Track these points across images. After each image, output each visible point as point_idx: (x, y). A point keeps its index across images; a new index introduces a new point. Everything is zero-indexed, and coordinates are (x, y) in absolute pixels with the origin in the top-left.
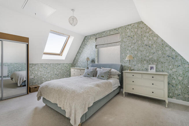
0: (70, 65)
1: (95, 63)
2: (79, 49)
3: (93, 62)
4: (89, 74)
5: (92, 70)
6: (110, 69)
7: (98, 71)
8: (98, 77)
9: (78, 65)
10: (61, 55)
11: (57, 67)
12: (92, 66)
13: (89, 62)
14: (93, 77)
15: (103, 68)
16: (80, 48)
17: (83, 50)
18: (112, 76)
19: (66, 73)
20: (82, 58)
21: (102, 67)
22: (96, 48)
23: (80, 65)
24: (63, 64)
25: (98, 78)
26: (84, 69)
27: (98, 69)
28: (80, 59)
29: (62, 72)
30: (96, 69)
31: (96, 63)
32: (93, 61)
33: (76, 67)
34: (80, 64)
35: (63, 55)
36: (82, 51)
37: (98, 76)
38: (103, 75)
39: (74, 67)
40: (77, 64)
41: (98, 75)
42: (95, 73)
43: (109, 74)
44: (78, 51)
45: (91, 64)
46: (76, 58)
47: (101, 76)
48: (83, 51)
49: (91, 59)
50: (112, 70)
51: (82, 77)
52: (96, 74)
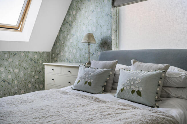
0: (45, 56)
1: (110, 48)
2: (68, 12)
3: (106, 46)
4: (90, 84)
5: (99, 70)
6: (162, 66)
7: (121, 73)
8: (119, 94)
9: (65, 56)
10: (21, 31)
11: (7, 60)
12: (101, 59)
13: (94, 47)
14: (105, 91)
15: (138, 63)
16: (69, 9)
17: (76, 14)
18: (173, 92)
19: (34, 77)
20: (75, 36)
21: (132, 61)
22: (113, 4)
23: (71, 57)
24: (26, 53)
25: (120, 97)
26: (78, 68)
27: (119, 67)
28: (71, 41)
29: (22, 74)
30: (113, 66)
31: (114, 49)
32: (105, 44)
33: (61, 61)
34: (70, 52)
35: (24, 30)
36: (75, 18)
37: (122, 90)
38: (141, 89)
39: (56, 61)
40: (62, 54)
41: (119, 87)
42: (112, 77)
43: (161, 85)
44: (65, 19)
45: (99, 53)
46: (61, 38)
47: (133, 92)
48: (78, 16)
49: (98, 38)
50: (169, 70)
51: (66, 93)
52: (115, 82)
